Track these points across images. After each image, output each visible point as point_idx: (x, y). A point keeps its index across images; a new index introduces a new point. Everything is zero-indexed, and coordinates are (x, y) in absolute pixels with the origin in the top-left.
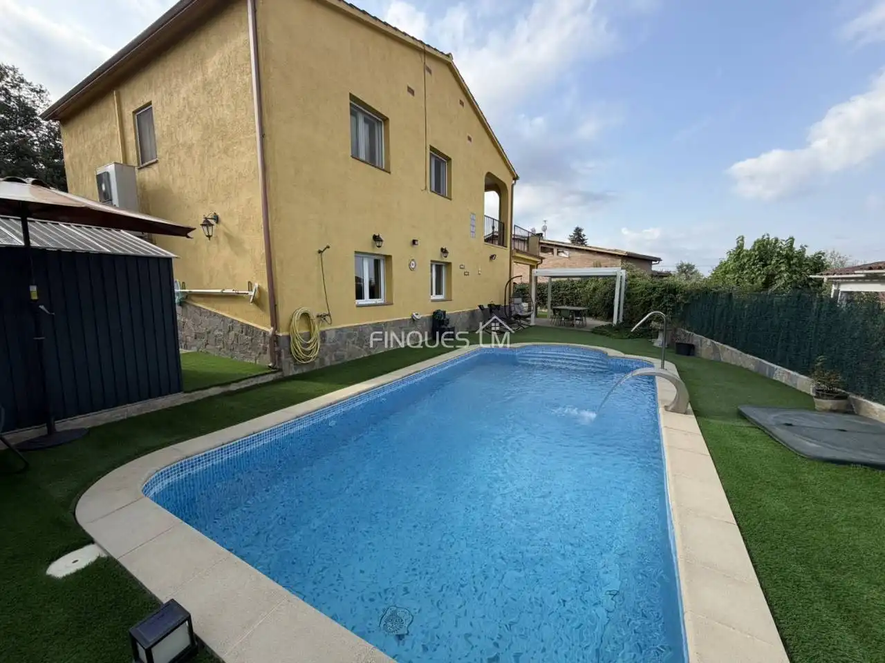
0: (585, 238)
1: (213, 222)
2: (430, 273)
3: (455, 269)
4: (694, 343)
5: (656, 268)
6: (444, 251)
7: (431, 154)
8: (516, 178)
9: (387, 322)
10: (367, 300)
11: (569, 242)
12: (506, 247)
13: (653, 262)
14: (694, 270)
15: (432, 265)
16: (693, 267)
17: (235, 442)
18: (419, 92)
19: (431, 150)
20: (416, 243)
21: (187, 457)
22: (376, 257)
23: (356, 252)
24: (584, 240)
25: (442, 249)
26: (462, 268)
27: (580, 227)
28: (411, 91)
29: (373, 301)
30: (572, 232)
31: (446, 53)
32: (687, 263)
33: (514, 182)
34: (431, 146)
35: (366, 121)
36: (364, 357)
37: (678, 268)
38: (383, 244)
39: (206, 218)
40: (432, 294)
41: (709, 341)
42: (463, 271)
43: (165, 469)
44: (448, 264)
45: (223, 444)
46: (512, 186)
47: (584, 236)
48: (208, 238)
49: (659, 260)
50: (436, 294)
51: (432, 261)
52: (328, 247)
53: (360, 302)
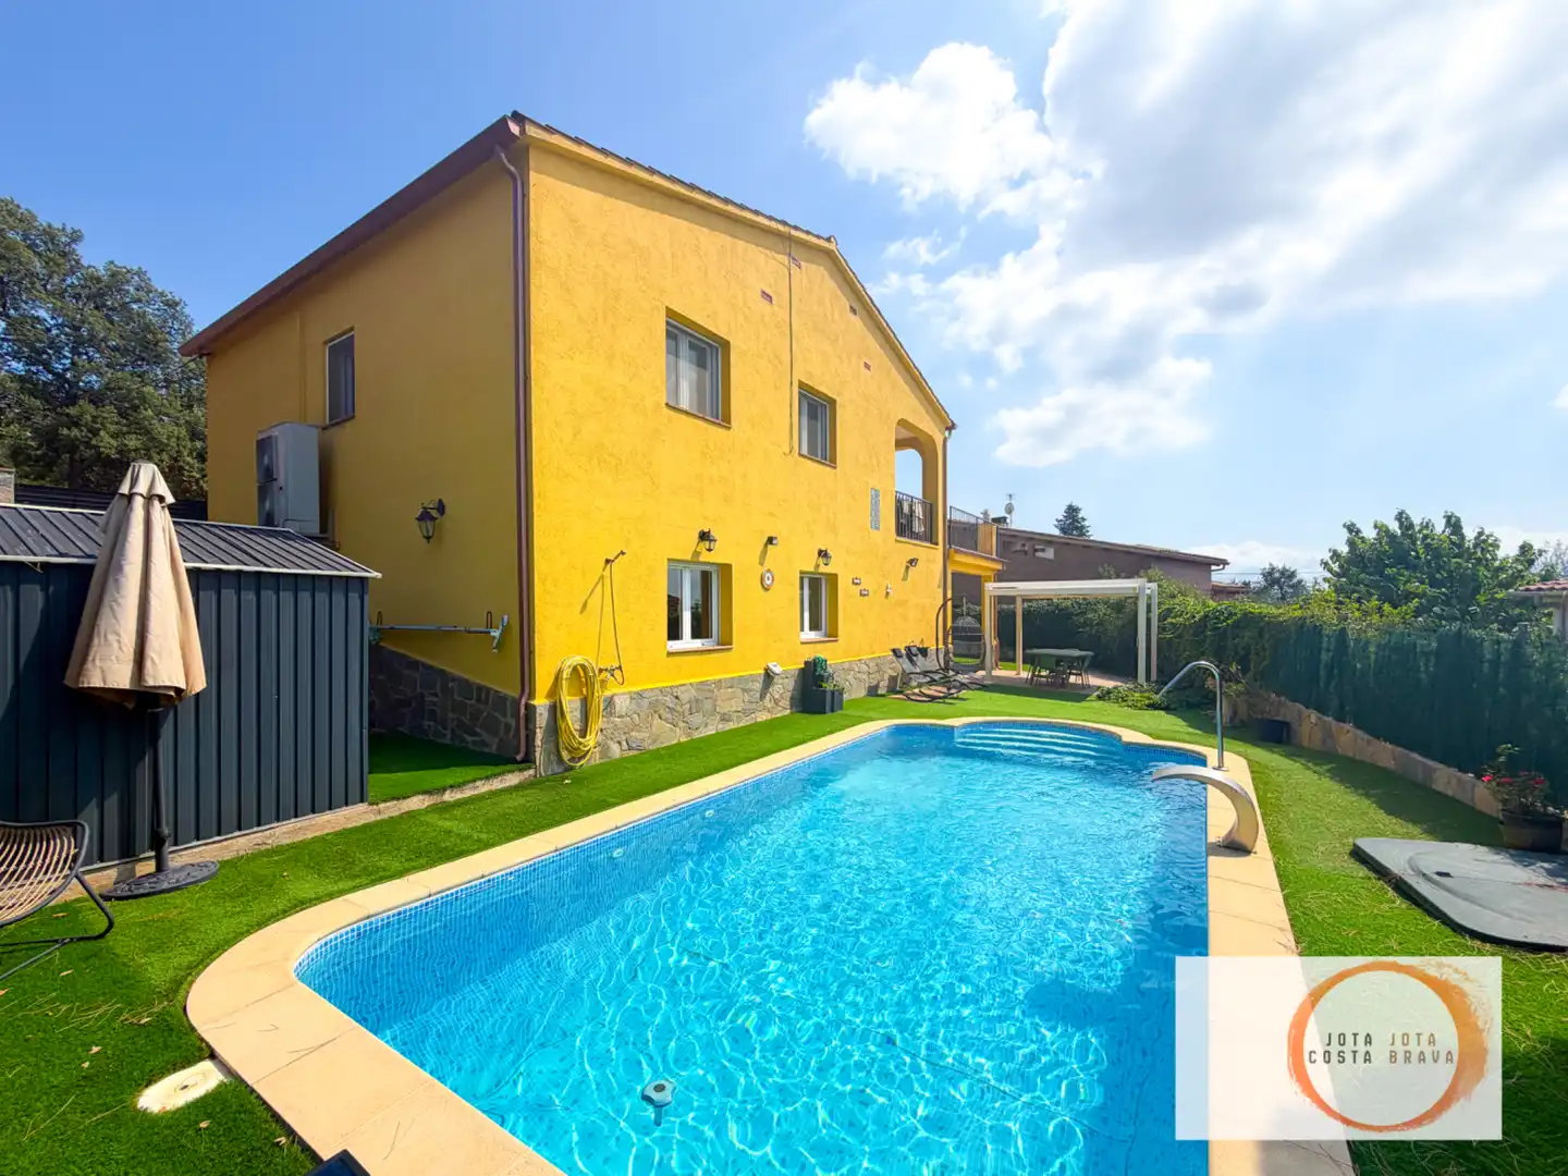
0: (1086, 523)
1: (434, 513)
2: (798, 592)
3: (844, 584)
4: (1288, 720)
5: (1219, 577)
6: (823, 554)
7: (800, 393)
8: (951, 427)
9: (720, 681)
10: (687, 642)
11: (1057, 532)
12: (937, 544)
13: (1213, 567)
14: (1295, 580)
15: (802, 579)
16: (1293, 574)
17: (449, 892)
18: (781, 298)
19: (800, 387)
20: (774, 542)
21: (368, 917)
22: (707, 568)
23: (669, 560)
24: (1083, 527)
25: (820, 552)
26: (857, 584)
27: (1075, 504)
28: (767, 297)
29: (698, 644)
30: (1060, 514)
31: (825, 236)
32: (1280, 567)
33: (947, 433)
34: (800, 382)
35: (692, 346)
36: (679, 744)
37: (1264, 576)
38: (717, 546)
39: (425, 508)
40: (802, 630)
41: (1314, 716)
42: (857, 589)
43: (332, 936)
44: (833, 578)
45: (430, 896)
46: (945, 441)
47: (1084, 519)
48: (425, 540)
49: (1224, 563)
50: (811, 629)
51: (801, 572)
52: (623, 553)
53: (675, 645)
